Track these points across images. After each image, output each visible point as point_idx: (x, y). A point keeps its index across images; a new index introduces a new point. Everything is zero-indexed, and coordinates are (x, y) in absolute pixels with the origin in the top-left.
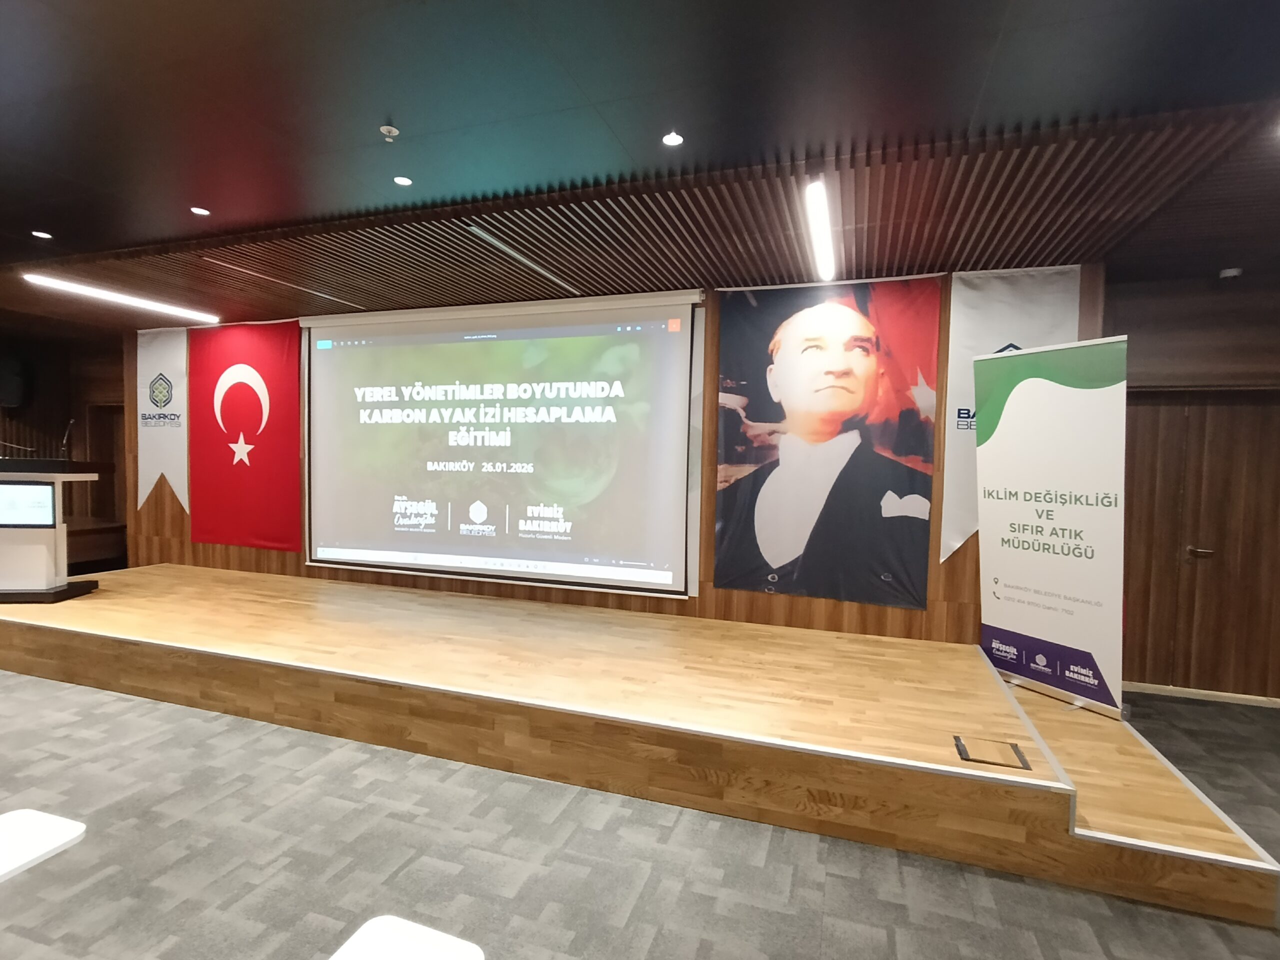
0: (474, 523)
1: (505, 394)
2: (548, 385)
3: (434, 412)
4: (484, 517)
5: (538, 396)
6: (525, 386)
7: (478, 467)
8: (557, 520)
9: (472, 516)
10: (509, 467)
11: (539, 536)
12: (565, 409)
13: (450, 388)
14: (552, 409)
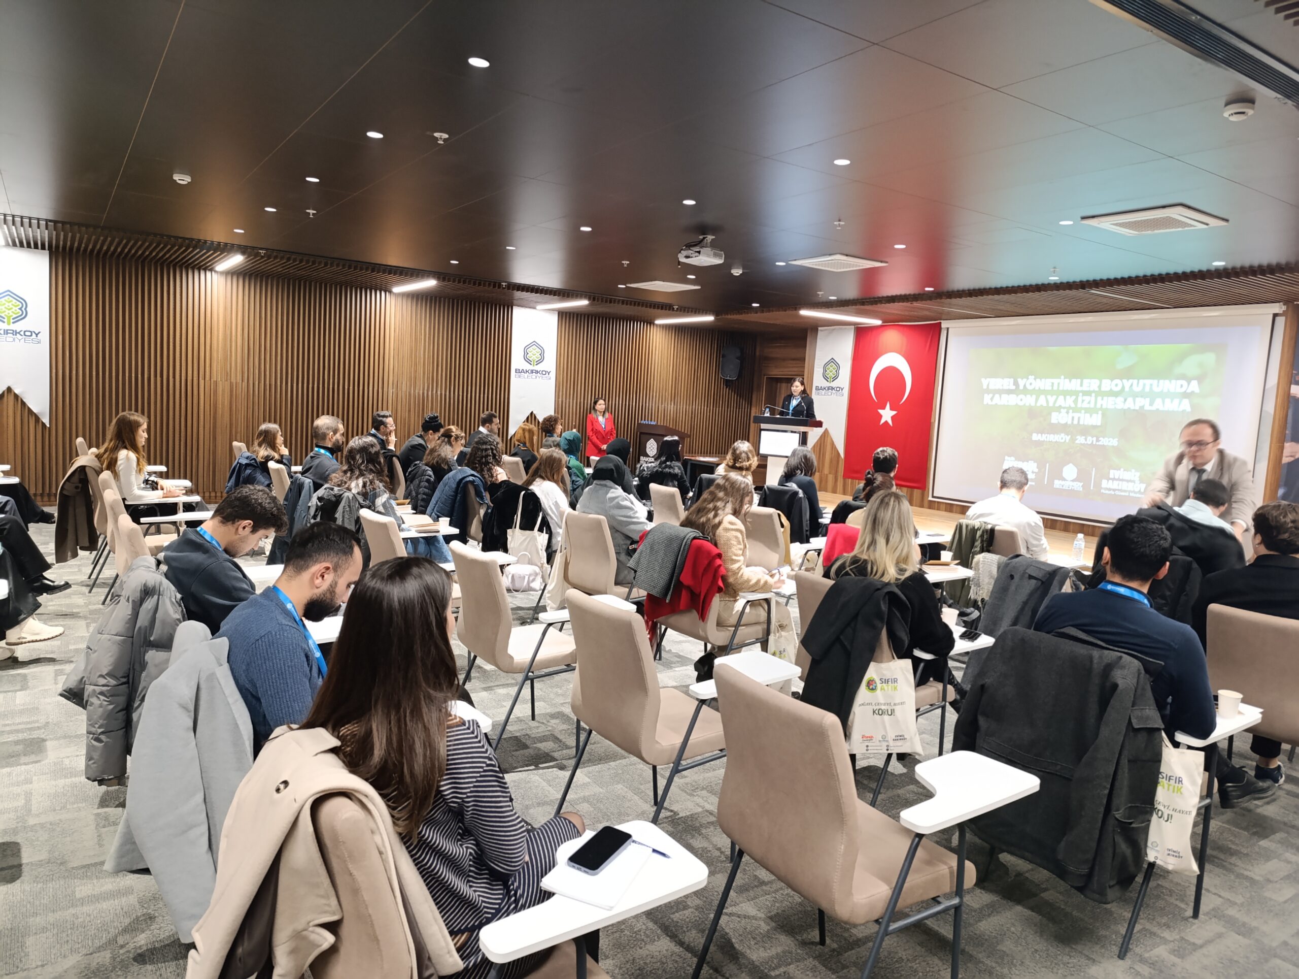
0: (1064, 480)
1: (1100, 387)
2: (1135, 381)
3: (1042, 398)
4: (1075, 476)
5: (1127, 389)
6: (1117, 381)
7: (1073, 440)
8: (1134, 482)
9: (1064, 475)
10: (1098, 440)
11: (1117, 493)
12: (1148, 400)
13: (1056, 381)
14: (1138, 399)
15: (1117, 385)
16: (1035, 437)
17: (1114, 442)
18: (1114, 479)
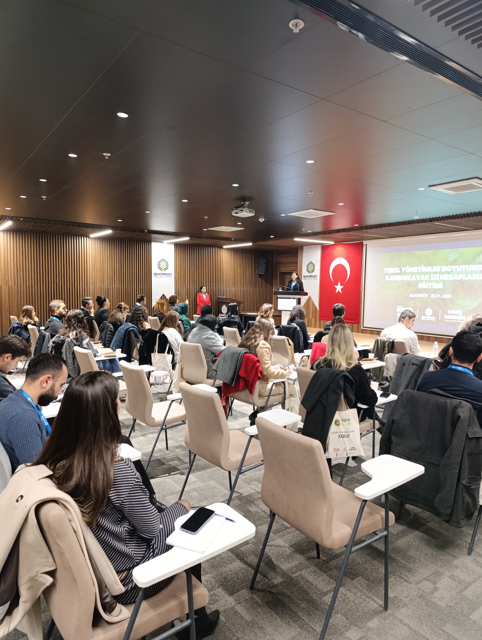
0: (427, 316)
1: (441, 270)
2: (458, 266)
3: (414, 276)
4: (431, 314)
5: (454, 270)
6: (449, 267)
7: (429, 296)
8: (460, 315)
9: (426, 313)
10: (441, 296)
11: (452, 321)
12: (464, 275)
13: (420, 268)
14: (459, 275)
15: (449, 268)
16: (411, 296)
17: (449, 296)
18: (450, 314)
